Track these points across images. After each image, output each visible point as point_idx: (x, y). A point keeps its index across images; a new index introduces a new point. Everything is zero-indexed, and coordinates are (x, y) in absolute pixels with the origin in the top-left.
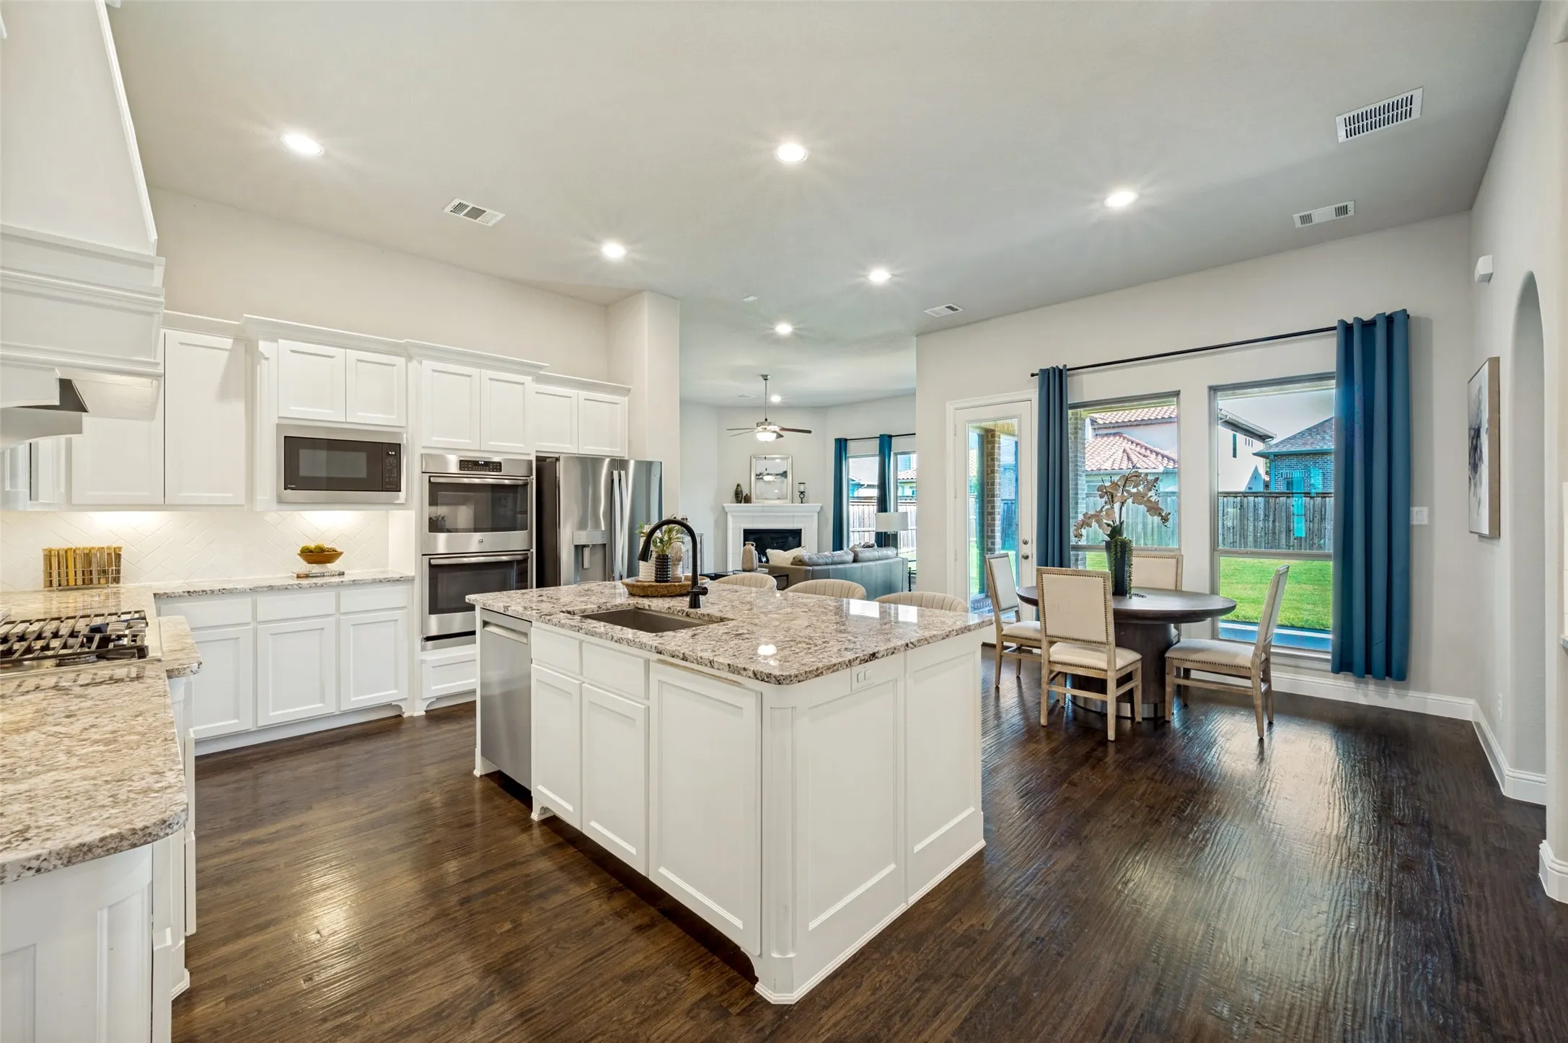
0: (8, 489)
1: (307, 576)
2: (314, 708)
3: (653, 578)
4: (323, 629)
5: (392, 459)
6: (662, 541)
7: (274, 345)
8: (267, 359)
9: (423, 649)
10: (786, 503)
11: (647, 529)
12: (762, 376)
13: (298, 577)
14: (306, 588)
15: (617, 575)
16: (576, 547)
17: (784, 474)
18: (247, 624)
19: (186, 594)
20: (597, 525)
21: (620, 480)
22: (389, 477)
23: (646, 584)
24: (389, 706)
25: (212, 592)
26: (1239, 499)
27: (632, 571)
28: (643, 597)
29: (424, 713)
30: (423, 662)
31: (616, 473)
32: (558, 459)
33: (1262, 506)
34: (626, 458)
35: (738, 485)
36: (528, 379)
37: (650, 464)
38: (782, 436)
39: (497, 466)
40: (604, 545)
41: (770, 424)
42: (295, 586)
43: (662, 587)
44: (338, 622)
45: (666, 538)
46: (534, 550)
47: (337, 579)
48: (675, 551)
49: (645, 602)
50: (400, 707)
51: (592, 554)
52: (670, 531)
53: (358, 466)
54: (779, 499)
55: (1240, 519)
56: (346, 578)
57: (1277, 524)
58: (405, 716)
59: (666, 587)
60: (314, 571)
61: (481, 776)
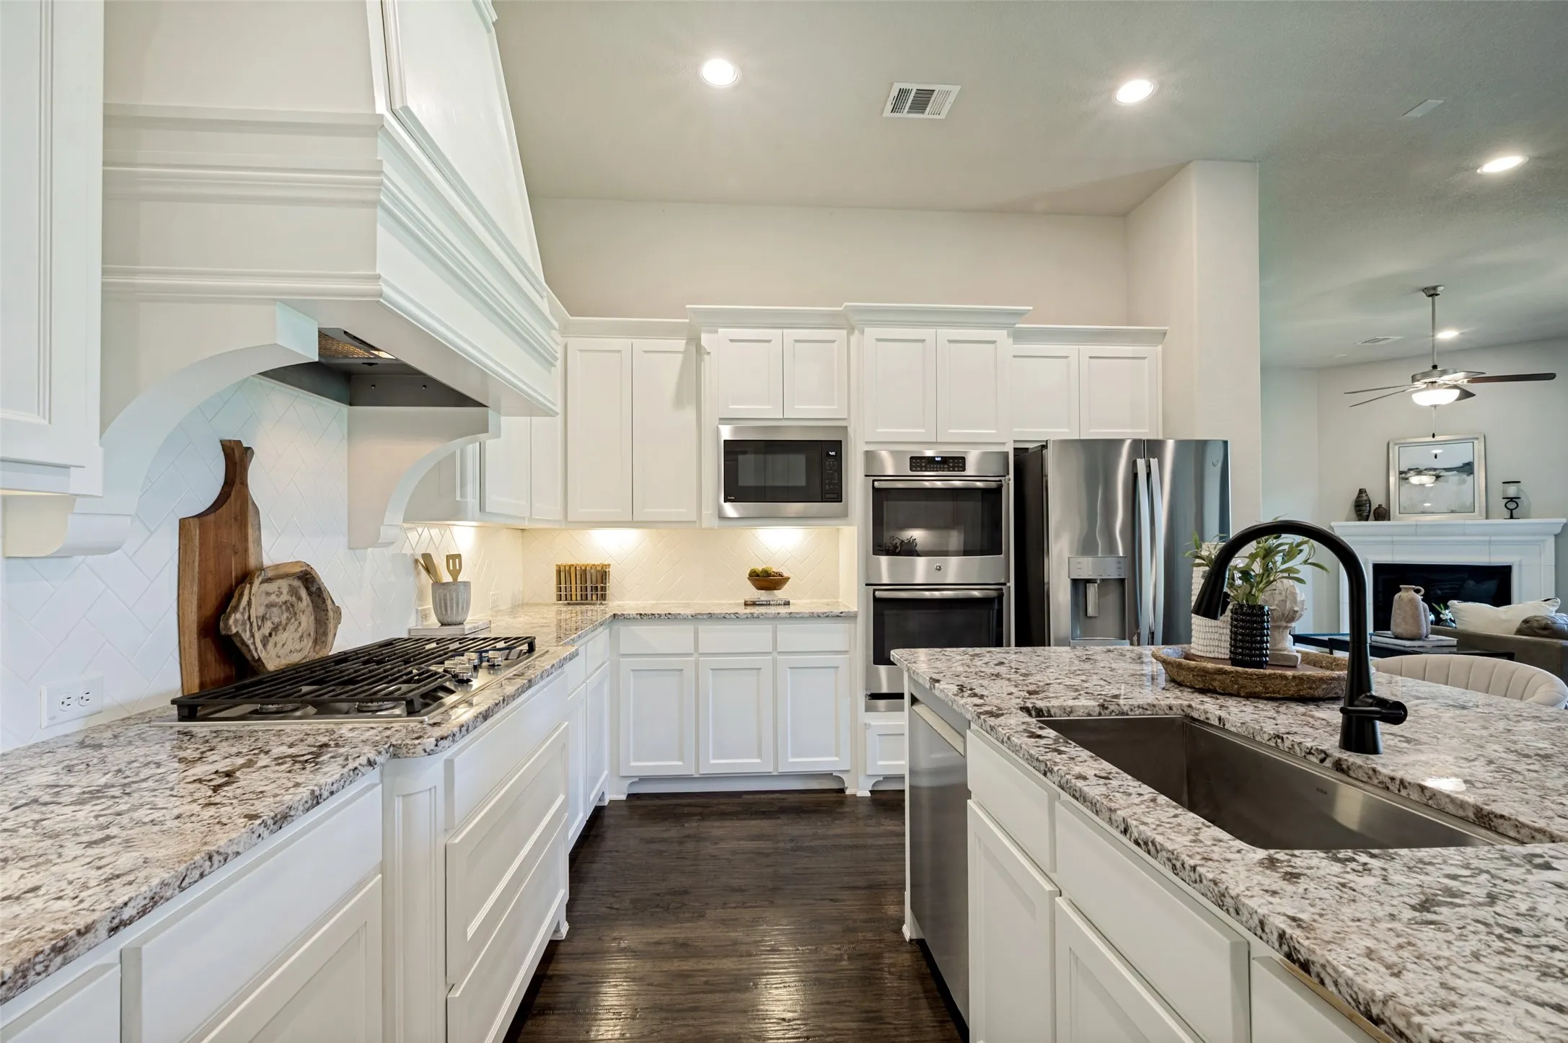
0: (458, 499)
1: (754, 604)
2: (750, 763)
3: (1225, 652)
4: (759, 669)
5: (831, 461)
6: (1246, 574)
7: (713, 336)
8: (709, 353)
9: (868, 709)
10: (1477, 520)
11: (1211, 548)
12: (1425, 290)
13: (746, 604)
14: (743, 619)
15: (1145, 632)
16: (1075, 582)
17: (1467, 468)
18: (690, 655)
19: (638, 617)
20: (1111, 548)
21: (1149, 475)
22: (829, 484)
23: (1210, 665)
24: (828, 775)
25: (660, 615)
27: (1173, 632)
28: (1203, 691)
29: (869, 794)
30: (867, 726)
31: (1141, 463)
32: (1044, 447)
34: (1160, 437)
35: (1361, 491)
36: (1001, 335)
37: (1202, 445)
38: (1471, 395)
39: (957, 463)
40: (1122, 581)
41: (1444, 372)
42: (732, 616)
43: (1249, 677)
44: (775, 662)
45: (1257, 568)
46: (1012, 584)
47: (783, 610)
48: (1278, 598)
49: (1208, 707)
50: (840, 780)
51: (1101, 594)
52: (1268, 553)
53: (796, 470)
54: (1452, 512)
56: (792, 609)
58: (848, 792)
59: (1261, 677)
60: (762, 599)
61: (911, 940)
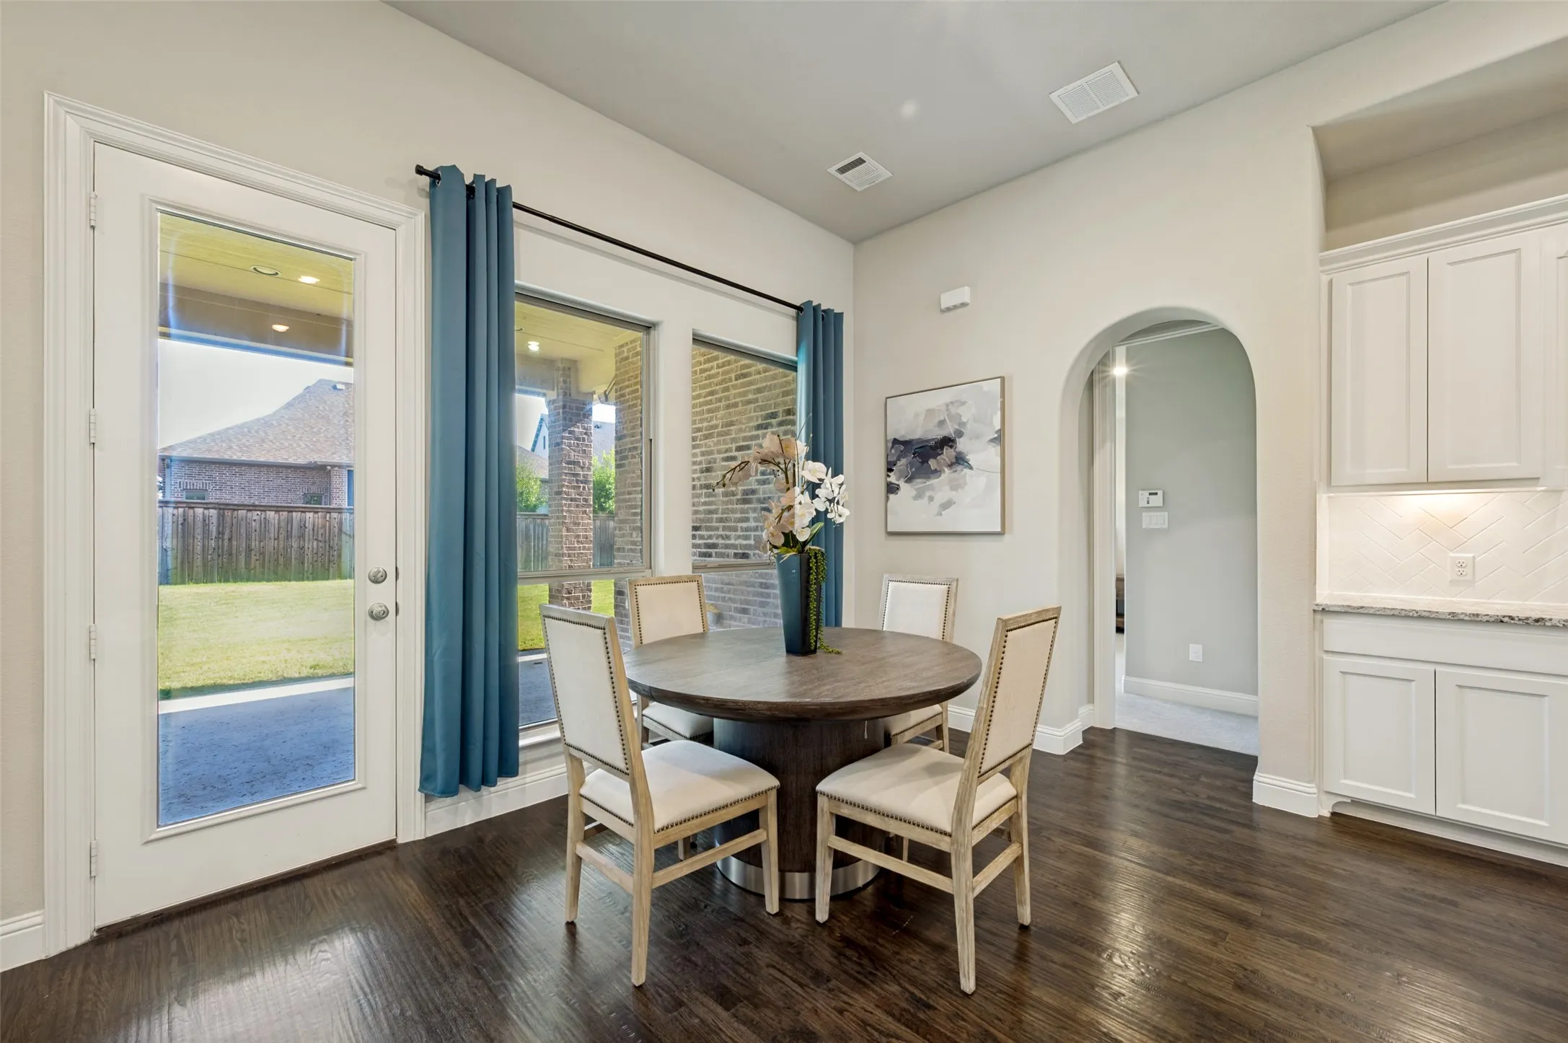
26: (181, 510)
33: (214, 520)
55: (183, 537)
57: (234, 543)
